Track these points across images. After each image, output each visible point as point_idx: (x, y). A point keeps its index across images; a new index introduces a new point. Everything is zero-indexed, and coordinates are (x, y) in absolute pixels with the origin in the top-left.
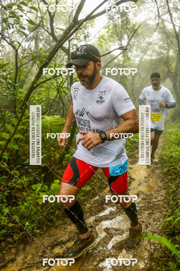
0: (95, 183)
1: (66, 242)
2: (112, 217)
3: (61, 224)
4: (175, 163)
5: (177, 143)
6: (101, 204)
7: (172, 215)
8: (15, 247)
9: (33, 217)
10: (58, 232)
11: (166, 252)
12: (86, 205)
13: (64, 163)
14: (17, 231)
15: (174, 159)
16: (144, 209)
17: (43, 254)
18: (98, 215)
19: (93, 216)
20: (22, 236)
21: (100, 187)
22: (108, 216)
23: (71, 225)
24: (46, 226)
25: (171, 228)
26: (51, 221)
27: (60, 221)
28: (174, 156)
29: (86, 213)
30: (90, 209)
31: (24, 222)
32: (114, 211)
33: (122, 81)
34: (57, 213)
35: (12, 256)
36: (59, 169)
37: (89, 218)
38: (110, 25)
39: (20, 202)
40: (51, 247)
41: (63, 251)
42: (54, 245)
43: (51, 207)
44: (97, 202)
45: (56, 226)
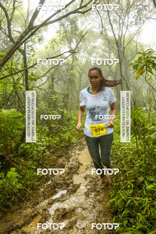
1: (22, 226)
2: (63, 200)
3: (17, 209)
4: (117, 149)
5: (118, 131)
6: (53, 188)
7: (115, 196)
10: (14, 217)
12: (39, 190)
13: (20, 151)
15: (115, 146)
16: (91, 191)
18: (51, 198)
19: (46, 199)
22: (59, 199)
23: (26, 209)
24: (2, 212)
25: (115, 207)
26: (7, 207)
27: (16, 206)
28: (116, 143)
29: (40, 197)
30: (44, 193)
32: (65, 194)
33: (71, 78)
34: (13, 199)
36: (14, 157)
37: (43, 201)
38: (61, 30)
40: (7, 233)
42: (9, 231)
43: (8, 194)
44: (50, 187)
45: (12, 211)
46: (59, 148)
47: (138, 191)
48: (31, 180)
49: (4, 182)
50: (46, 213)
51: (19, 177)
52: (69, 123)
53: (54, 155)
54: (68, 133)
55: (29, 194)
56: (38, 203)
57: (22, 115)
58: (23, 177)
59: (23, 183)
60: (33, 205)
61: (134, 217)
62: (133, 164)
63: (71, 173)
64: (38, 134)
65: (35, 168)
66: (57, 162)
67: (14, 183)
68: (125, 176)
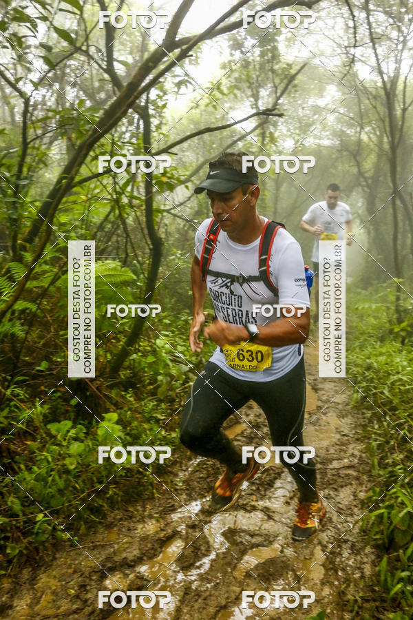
1: (136, 562)
3: (121, 519)
4: (379, 380)
5: (380, 335)
8: (10, 576)
9: (53, 503)
10: (113, 537)
11: (377, 588)
12: (176, 475)
13: (123, 374)
14: (15, 535)
15: (375, 373)
17: (81, 592)
19: (196, 500)
20: (26, 548)
23: (144, 522)
24: (86, 523)
26: (97, 511)
27: (117, 512)
28: (375, 365)
29: (180, 492)
31: (32, 514)
32: (244, 490)
34: (111, 492)
35: (4, 599)
36: (111, 387)
37: (187, 505)
39: (20, 463)
40: (99, 574)
41: (130, 585)
43: (97, 479)
44: (203, 468)
45: (108, 523)
49: (87, 449)
50: (197, 534)
51: (123, 437)
55: (151, 484)
56: (173, 509)
57: (135, 278)
58: (133, 440)
60: (160, 513)
63: (258, 438)
64: (167, 333)
68: (406, 453)
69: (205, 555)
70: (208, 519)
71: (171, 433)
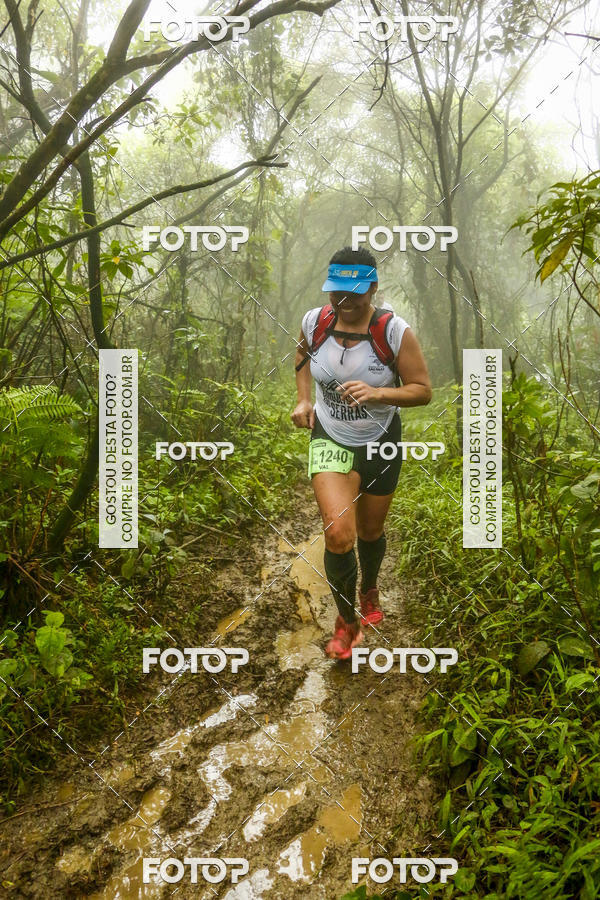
0: (179, 614)
1: (101, 828)
2: (247, 729)
3: (78, 766)
4: (435, 534)
5: (436, 466)
10: (68, 793)
11: (436, 836)
12: (155, 693)
13: (68, 545)
15: (431, 523)
17: (23, 884)
18: (202, 725)
19: (184, 727)
21: (198, 626)
22: (233, 726)
23: (111, 767)
24: (26, 777)
26: (40, 758)
27: (70, 756)
28: (430, 511)
29: (160, 718)
30: (172, 706)
32: (252, 708)
33: (254, 259)
34: (59, 730)
36: (52, 568)
37: (171, 736)
38: (215, 71)
40: (49, 852)
41: (94, 863)
42: (58, 846)
44: (192, 681)
45: (58, 775)
46: (215, 533)
47: (529, 696)
48: (119, 658)
49: (21, 668)
50: (189, 779)
51: (74, 644)
52: (244, 432)
53: (198, 561)
54: (246, 473)
55: (119, 710)
56: (152, 744)
57: (79, 408)
58: (89, 647)
59: (89, 668)
60: (134, 751)
61: (519, 791)
62: (503, 592)
63: (268, 627)
65: (131, 609)
66: (212, 585)
67: (61, 671)
68: (474, 640)
69: (201, 808)
70: (203, 755)
71: (144, 630)
